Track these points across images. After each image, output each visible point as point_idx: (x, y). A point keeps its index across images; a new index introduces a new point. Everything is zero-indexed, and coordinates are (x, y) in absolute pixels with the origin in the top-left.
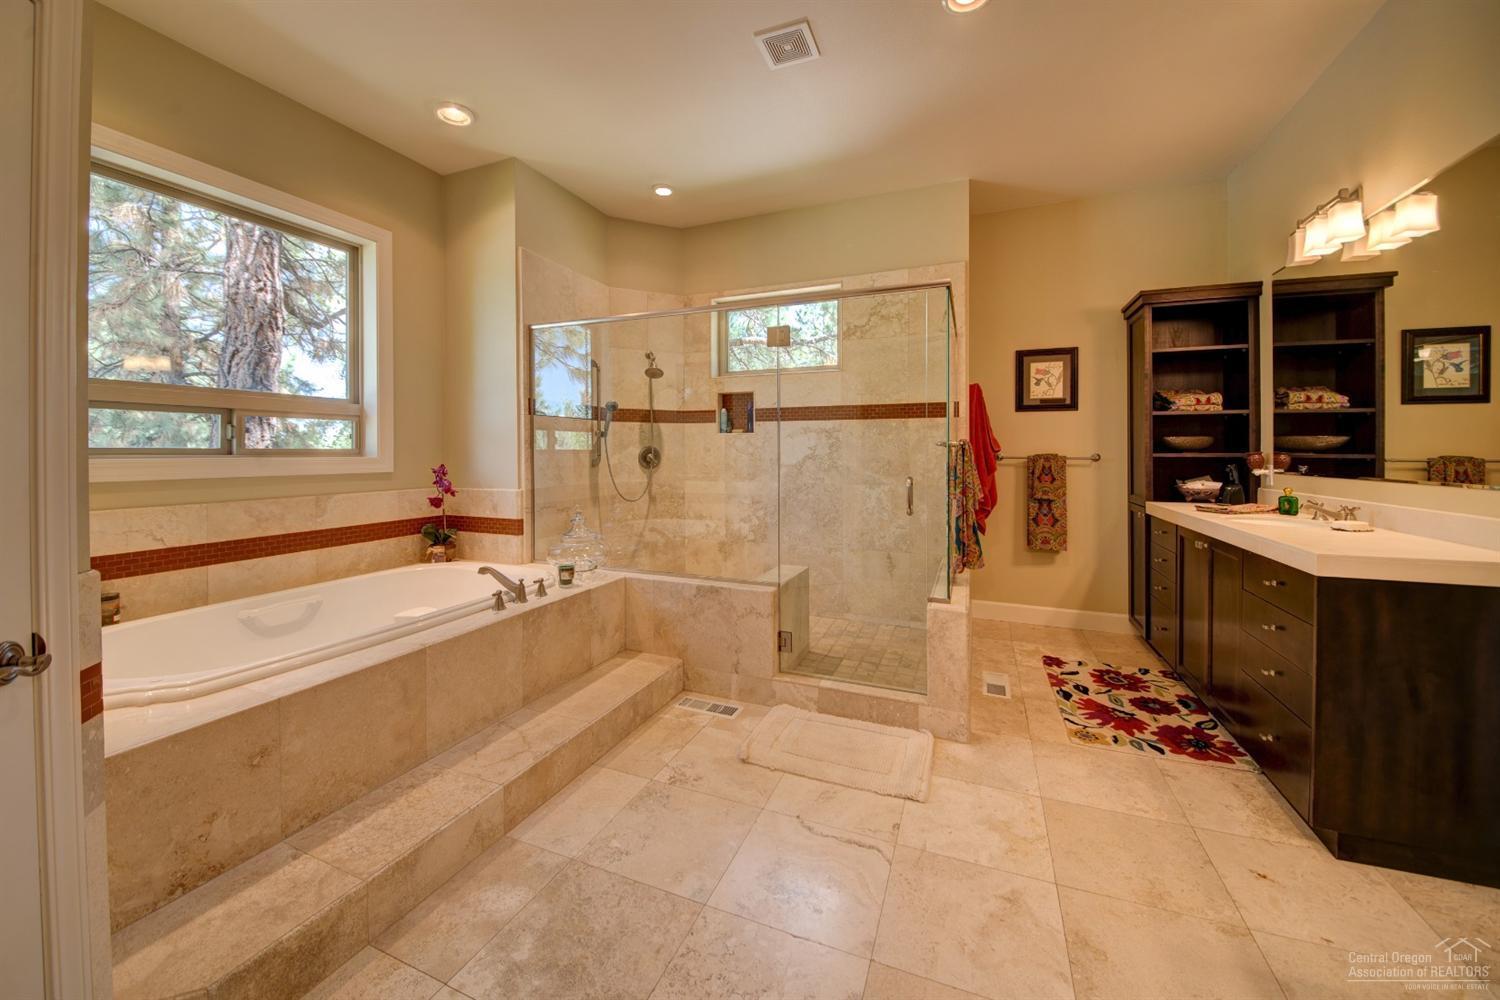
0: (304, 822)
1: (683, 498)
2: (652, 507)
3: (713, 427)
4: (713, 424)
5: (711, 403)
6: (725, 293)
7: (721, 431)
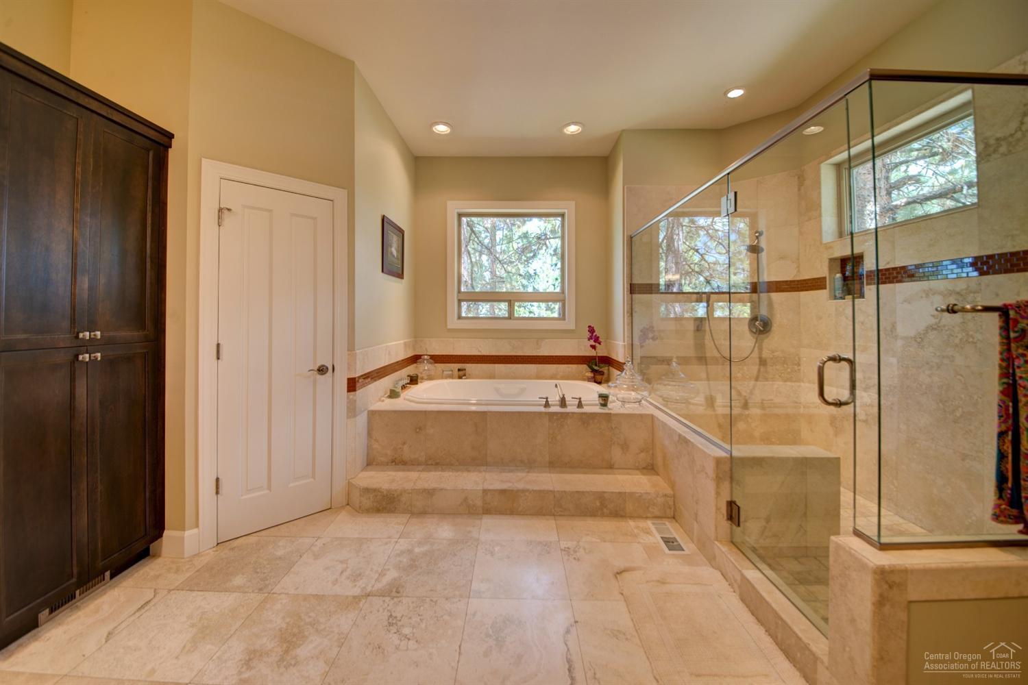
0: (433, 463)
1: (799, 365)
2: (762, 369)
3: (823, 294)
4: (825, 290)
5: (820, 269)
6: (833, 153)
7: (835, 298)
